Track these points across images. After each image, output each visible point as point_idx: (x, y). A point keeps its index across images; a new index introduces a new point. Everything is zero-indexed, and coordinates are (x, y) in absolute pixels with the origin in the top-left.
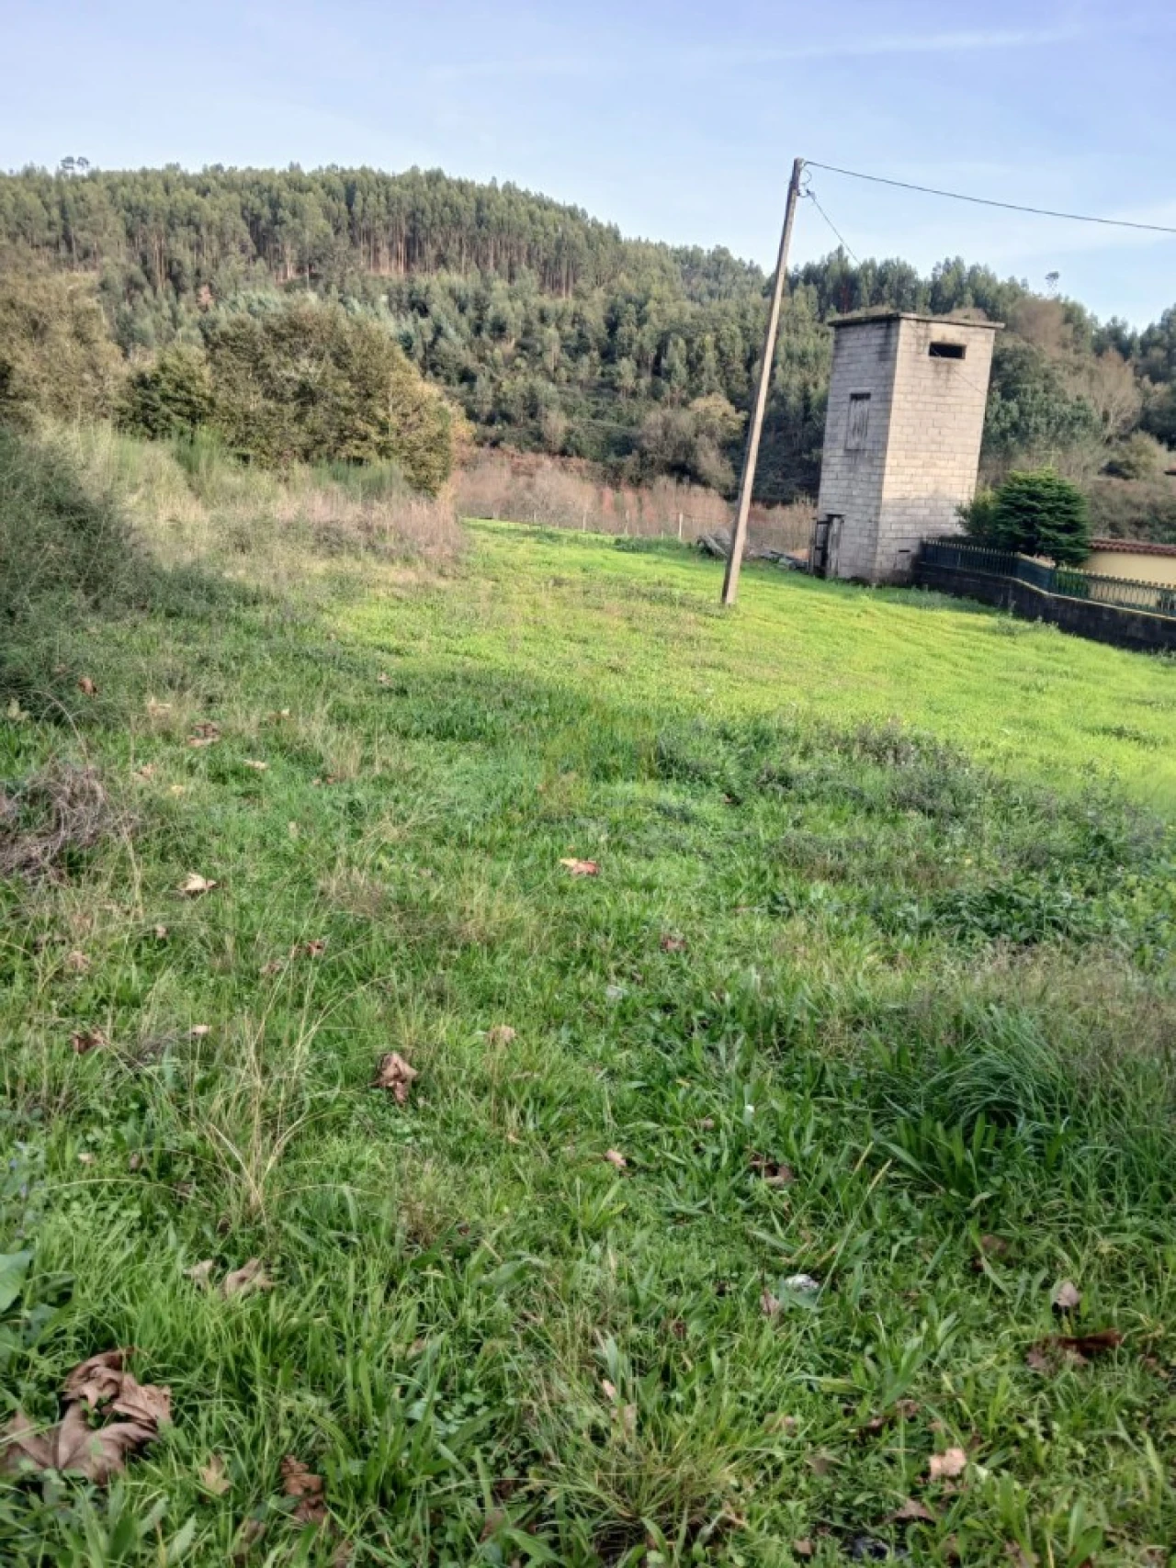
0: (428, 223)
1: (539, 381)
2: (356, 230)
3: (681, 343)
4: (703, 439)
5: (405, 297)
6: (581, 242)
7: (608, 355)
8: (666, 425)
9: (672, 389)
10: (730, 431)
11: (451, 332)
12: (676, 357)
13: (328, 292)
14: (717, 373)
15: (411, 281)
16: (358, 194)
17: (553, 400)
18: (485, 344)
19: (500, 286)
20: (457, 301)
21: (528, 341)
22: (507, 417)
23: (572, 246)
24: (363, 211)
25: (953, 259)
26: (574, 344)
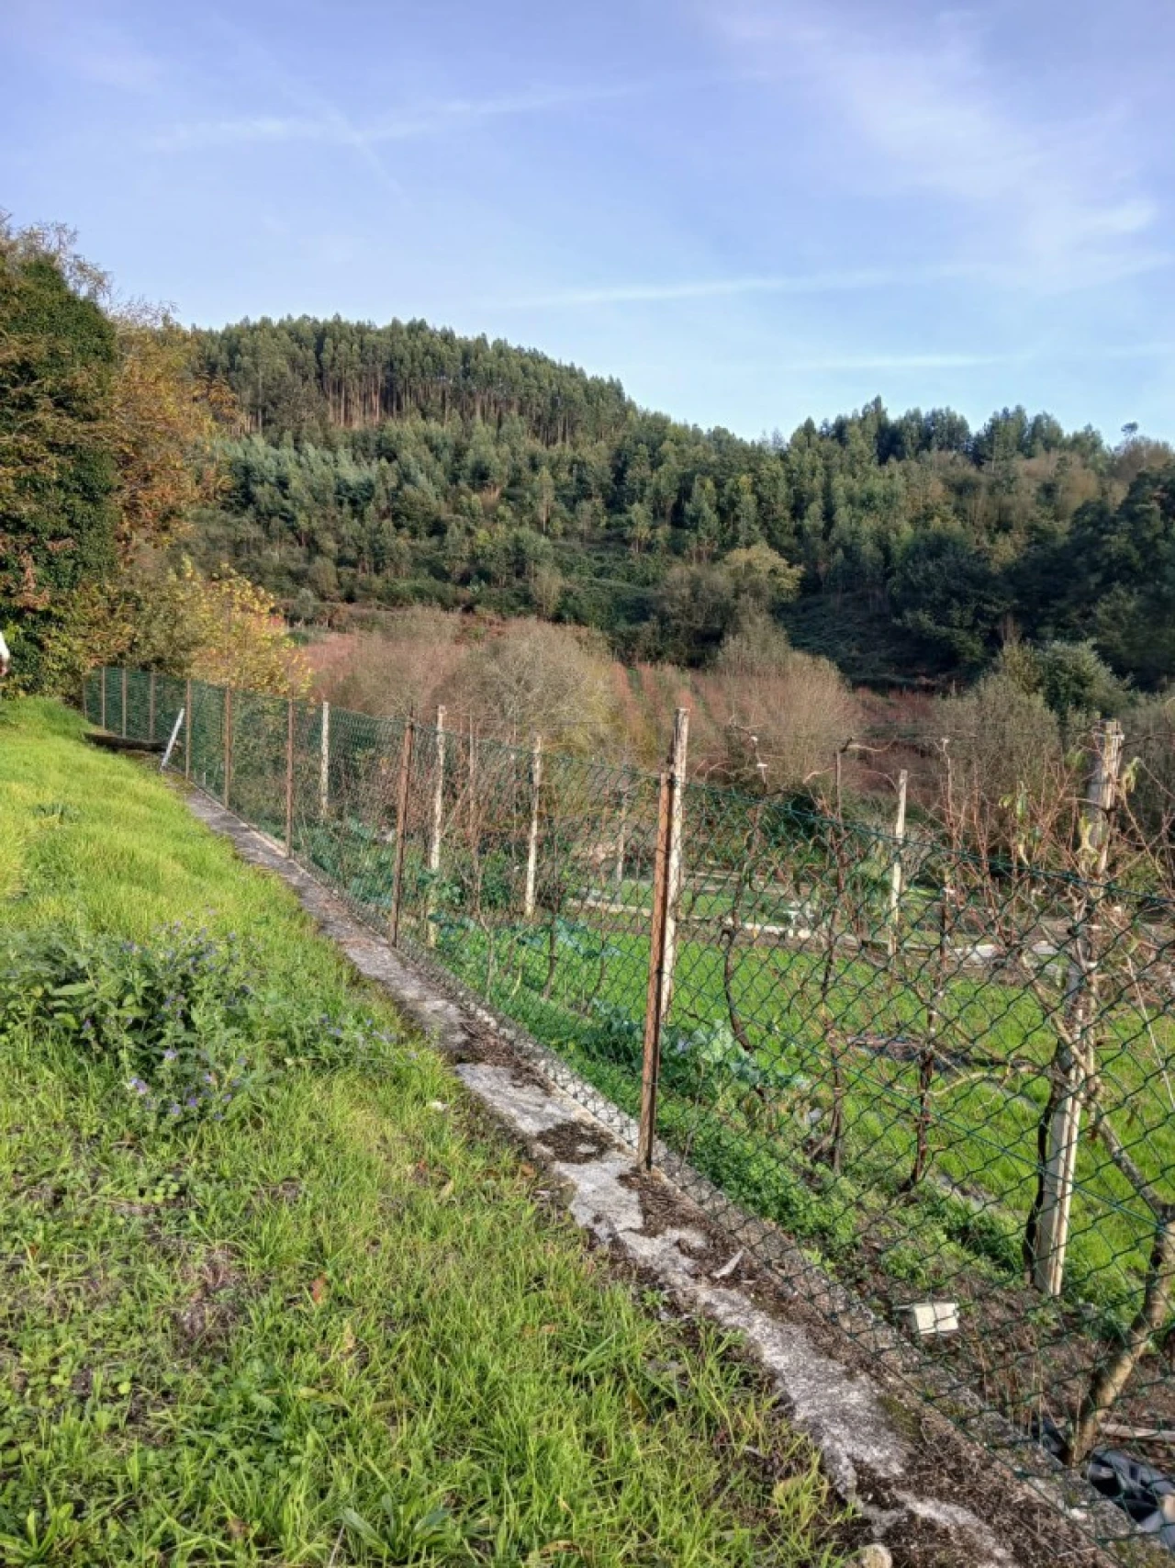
0: (406, 372)
1: (526, 532)
2: (327, 380)
3: (709, 484)
4: (746, 601)
5: (372, 447)
6: (579, 396)
7: (615, 504)
8: (695, 584)
9: (699, 539)
10: (780, 590)
11: (422, 478)
12: (704, 498)
13: (280, 439)
14: (756, 522)
15: (382, 428)
16: (328, 340)
17: (547, 555)
18: (462, 492)
19: (482, 430)
20: (433, 449)
21: (518, 491)
22: (485, 576)
23: (570, 401)
24: (334, 359)
25: (1012, 409)
26: (570, 492)
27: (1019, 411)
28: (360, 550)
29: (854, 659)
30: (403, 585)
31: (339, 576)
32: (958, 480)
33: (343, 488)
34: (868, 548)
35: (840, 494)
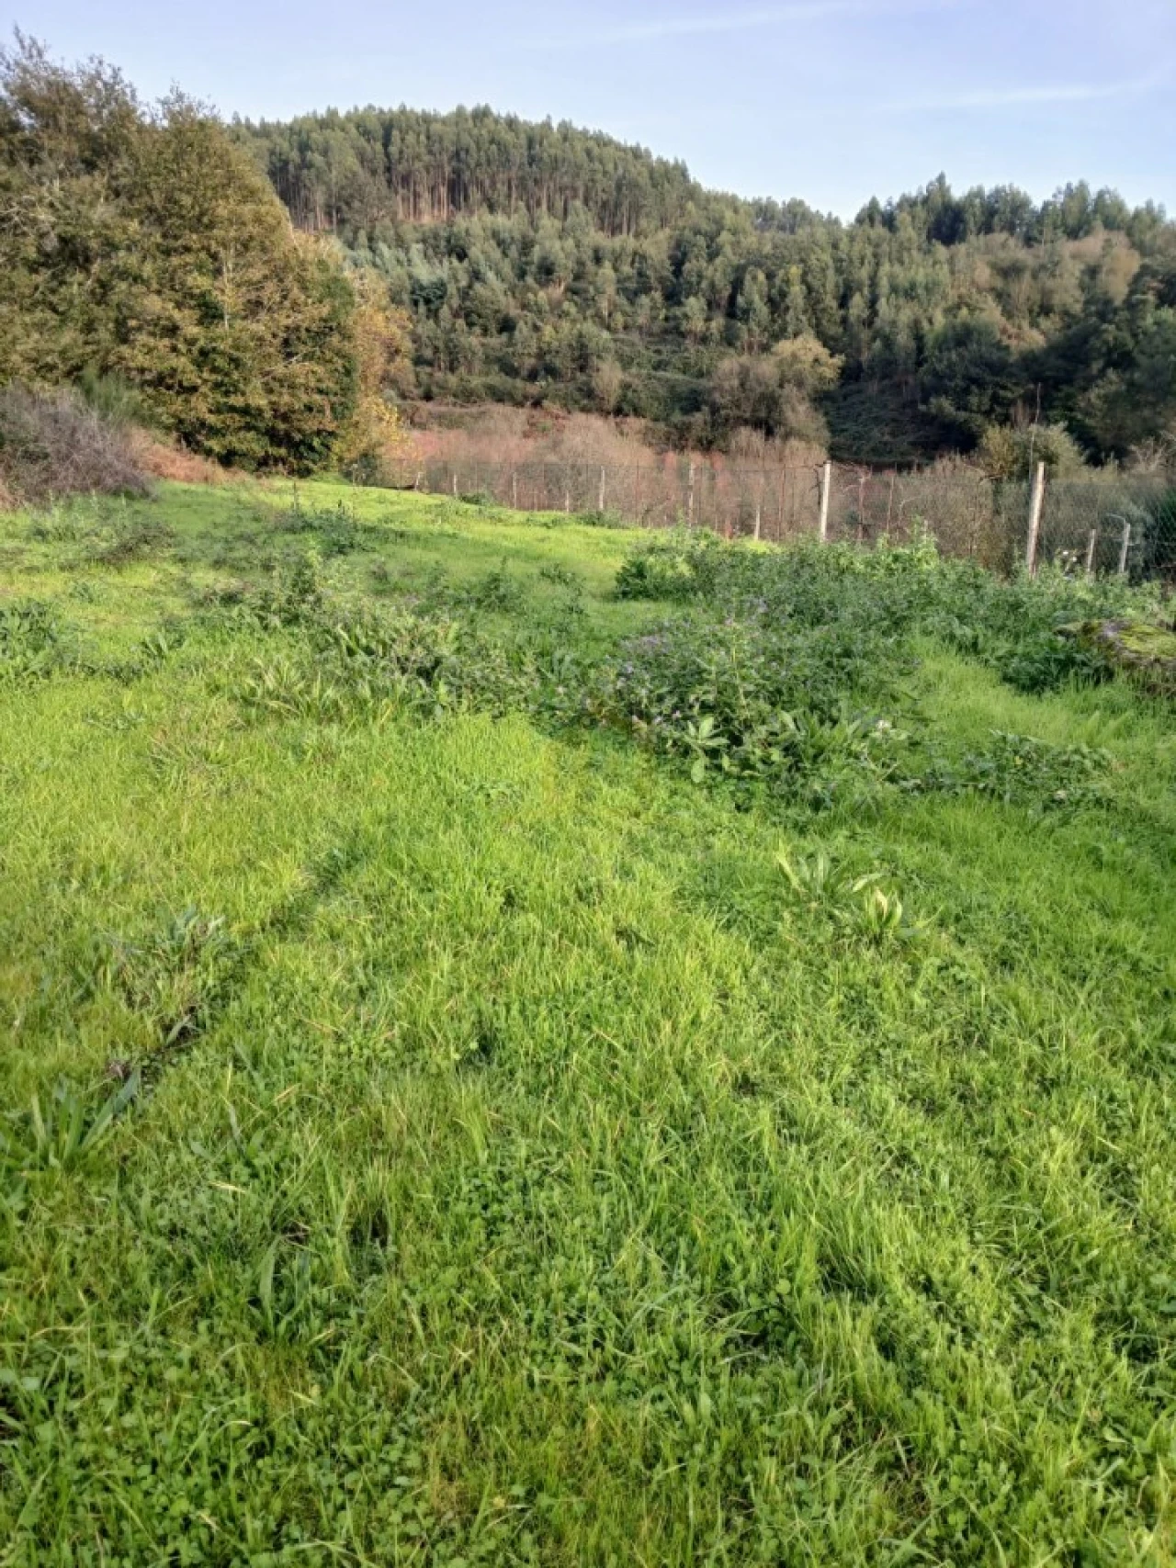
0: (472, 162)
1: (589, 327)
2: (396, 176)
3: (761, 276)
4: (791, 390)
5: (443, 243)
6: (644, 180)
7: (672, 297)
8: (744, 374)
9: (750, 330)
10: (821, 378)
11: (491, 275)
12: (755, 291)
13: (355, 238)
14: (805, 312)
15: (451, 224)
16: (395, 133)
17: (606, 350)
18: (529, 289)
19: (548, 223)
20: (500, 243)
21: (580, 285)
22: (551, 371)
23: (634, 185)
24: (401, 152)
25: (1075, 184)
26: (632, 285)
27: (1083, 186)
28: (436, 350)
29: (886, 444)
30: (476, 382)
31: (417, 375)
32: (1006, 264)
33: (417, 288)
34: (903, 339)
35: (884, 284)
